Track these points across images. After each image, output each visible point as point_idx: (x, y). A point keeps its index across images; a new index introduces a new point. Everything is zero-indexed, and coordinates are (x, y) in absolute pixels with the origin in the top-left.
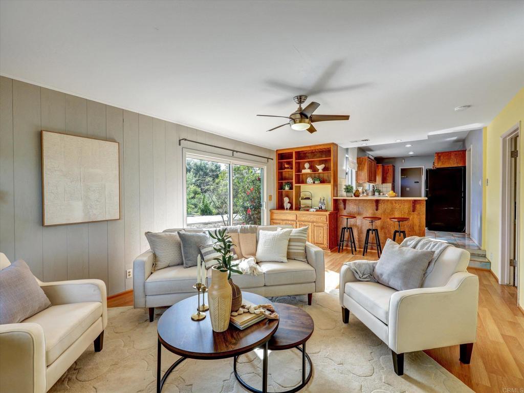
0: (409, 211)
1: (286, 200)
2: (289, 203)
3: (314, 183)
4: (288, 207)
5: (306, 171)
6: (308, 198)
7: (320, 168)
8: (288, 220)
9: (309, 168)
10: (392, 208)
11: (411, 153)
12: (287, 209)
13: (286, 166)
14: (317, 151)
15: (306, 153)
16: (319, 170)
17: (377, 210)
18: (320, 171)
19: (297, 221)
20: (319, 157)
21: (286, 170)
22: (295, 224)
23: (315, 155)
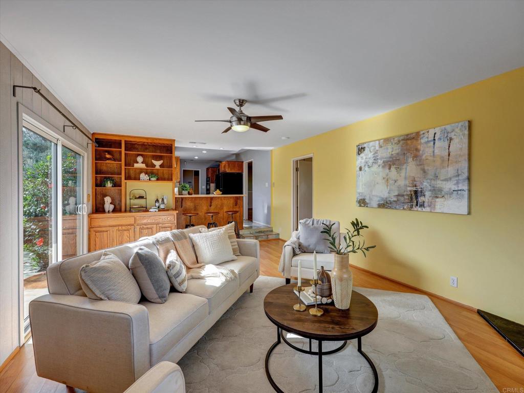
0: (233, 206)
1: (108, 200)
2: (111, 203)
3: (150, 180)
4: (111, 210)
5: (140, 164)
6: (141, 197)
7: (157, 163)
8: (122, 226)
9: (142, 163)
10: (222, 204)
11: (196, 158)
12: (109, 212)
13: (108, 156)
14: (150, 144)
15: (135, 144)
16: (155, 166)
17: (210, 206)
18: (158, 167)
19: (135, 225)
20: (153, 152)
21: (107, 161)
22: (132, 229)
23: (146, 148)
